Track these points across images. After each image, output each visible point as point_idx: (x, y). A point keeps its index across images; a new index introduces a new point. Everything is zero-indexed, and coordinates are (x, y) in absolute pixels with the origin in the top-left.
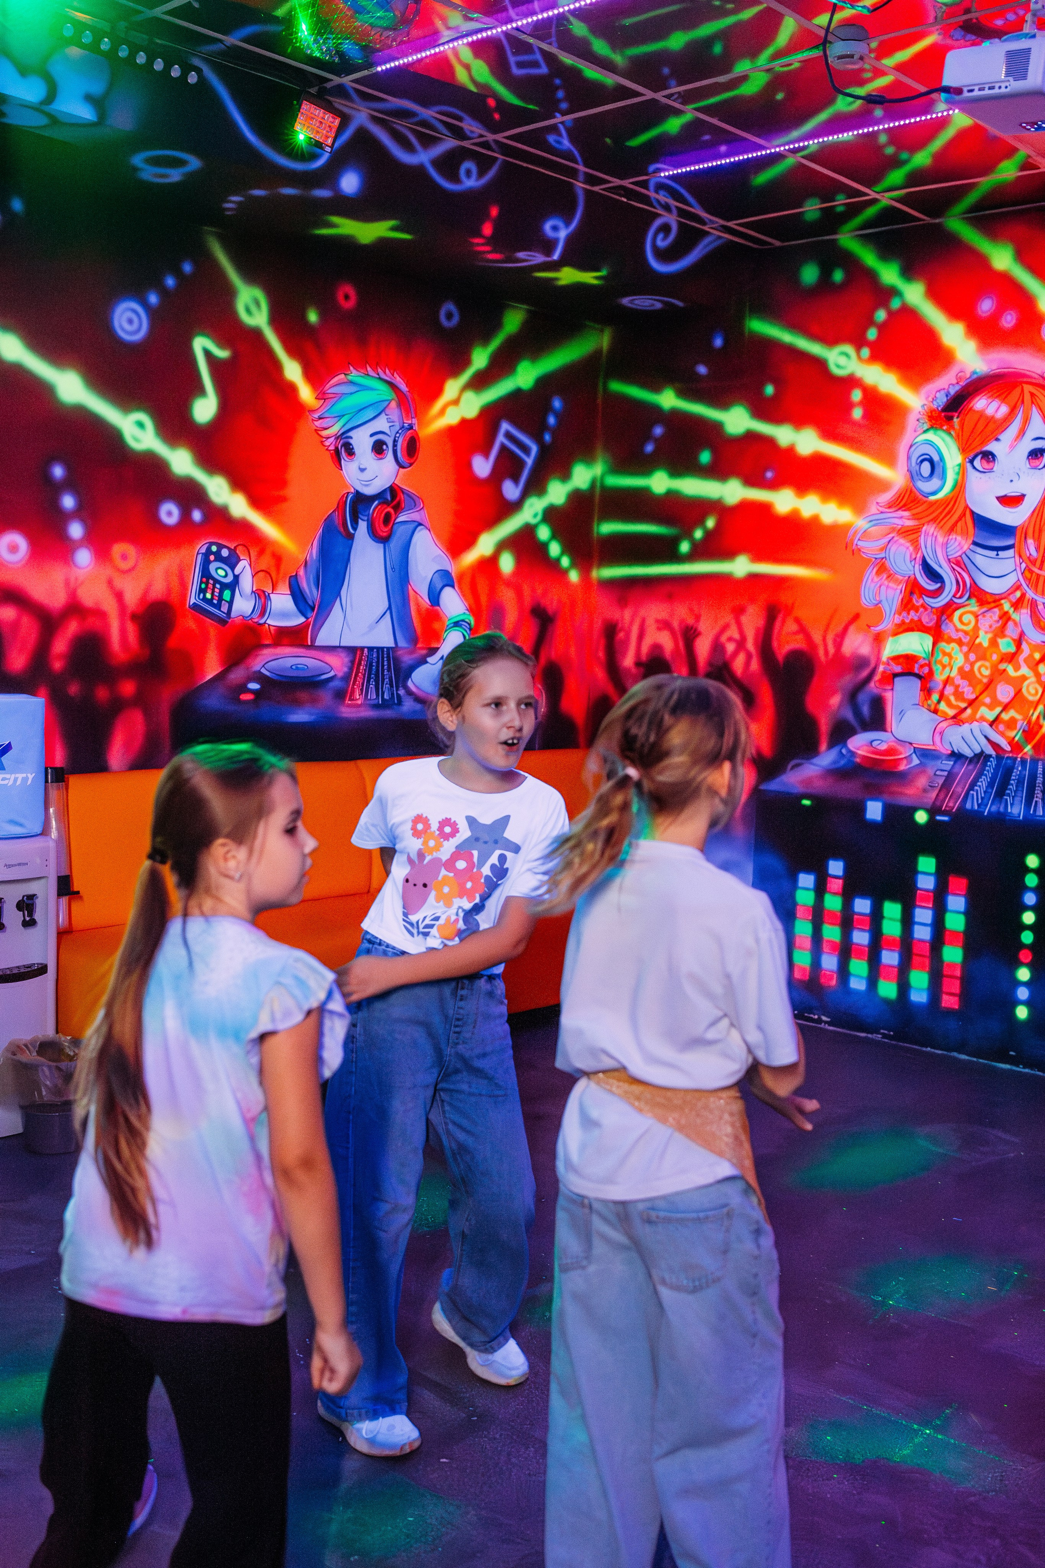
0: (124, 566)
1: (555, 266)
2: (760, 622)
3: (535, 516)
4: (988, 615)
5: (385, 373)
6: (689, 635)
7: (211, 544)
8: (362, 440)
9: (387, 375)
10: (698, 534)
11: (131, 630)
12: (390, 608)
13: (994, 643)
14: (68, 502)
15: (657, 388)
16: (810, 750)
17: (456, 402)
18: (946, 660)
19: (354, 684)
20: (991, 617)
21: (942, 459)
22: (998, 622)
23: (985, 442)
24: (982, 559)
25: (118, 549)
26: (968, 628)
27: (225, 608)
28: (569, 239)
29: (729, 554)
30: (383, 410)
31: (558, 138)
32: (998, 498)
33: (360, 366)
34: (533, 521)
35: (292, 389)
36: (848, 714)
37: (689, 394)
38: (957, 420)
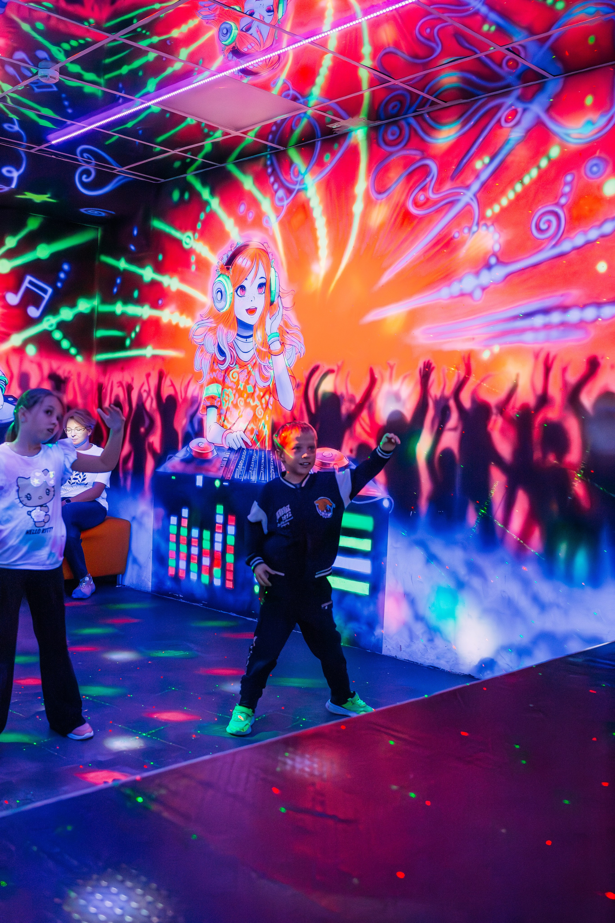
1: (18, 192)
2: (156, 381)
3: (51, 326)
4: (243, 372)
6: (129, 388)
10: (133, 335)
13: (245, 387)
15: (118, 259)
16: (175, 450)
18: (227, 398)
20: (244, 374)
21: (225, 291)
22: (246, 376)
23: (242, 281)
24: (241, 343)
26: (235, 380)
28: (20, 177)
29: (144, 345)
32: (247, 310)
34: (50, 329)
36: (189, 429)
37: (130, 261)
38: (231, 270)
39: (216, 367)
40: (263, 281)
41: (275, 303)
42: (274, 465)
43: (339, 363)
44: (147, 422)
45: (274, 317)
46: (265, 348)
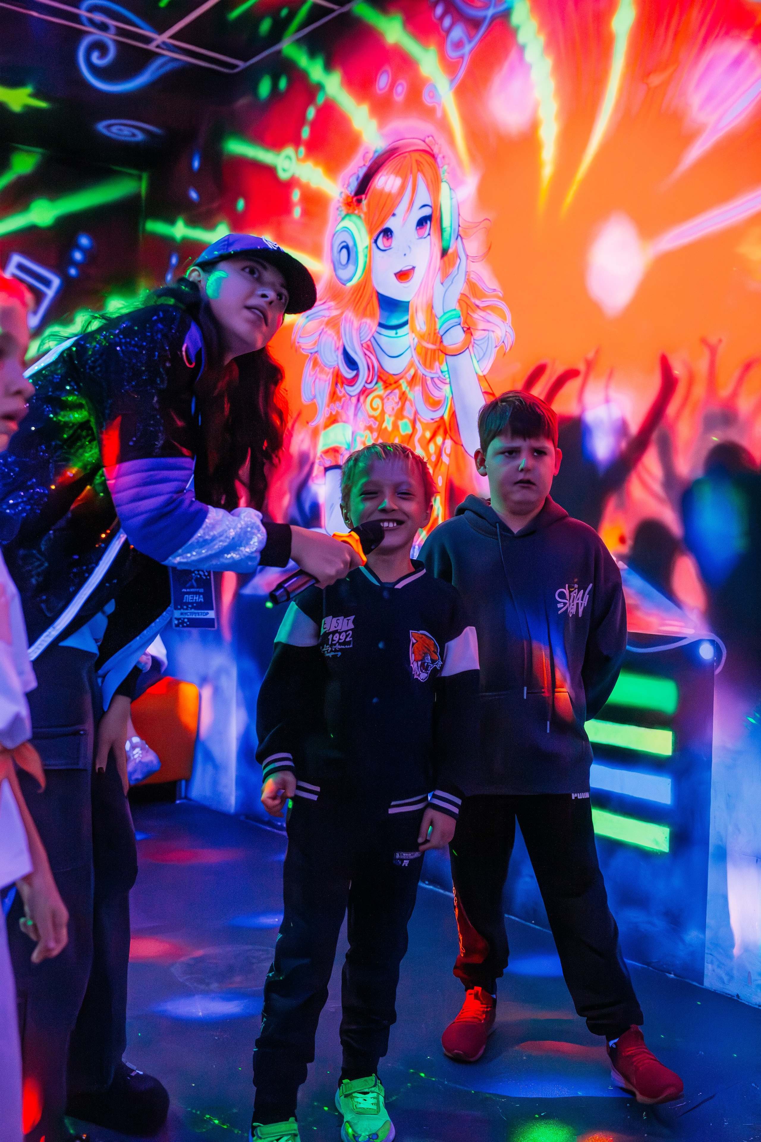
4: (392, 396)
13: (395, 426)
20: (393, 399)
21: (355, 245)
22: (397, 403)
23: (385, 219)
24: (386, 340)
26: (377, 413)
32: (396, 274)
36: (295, 512)
37: (192, 222)
38: (364, 202)
39: (341, 391)
40: (427, 211)
41: (450, 251)
43: (590, 355)
45: (450, 279)
46: (433, 344)
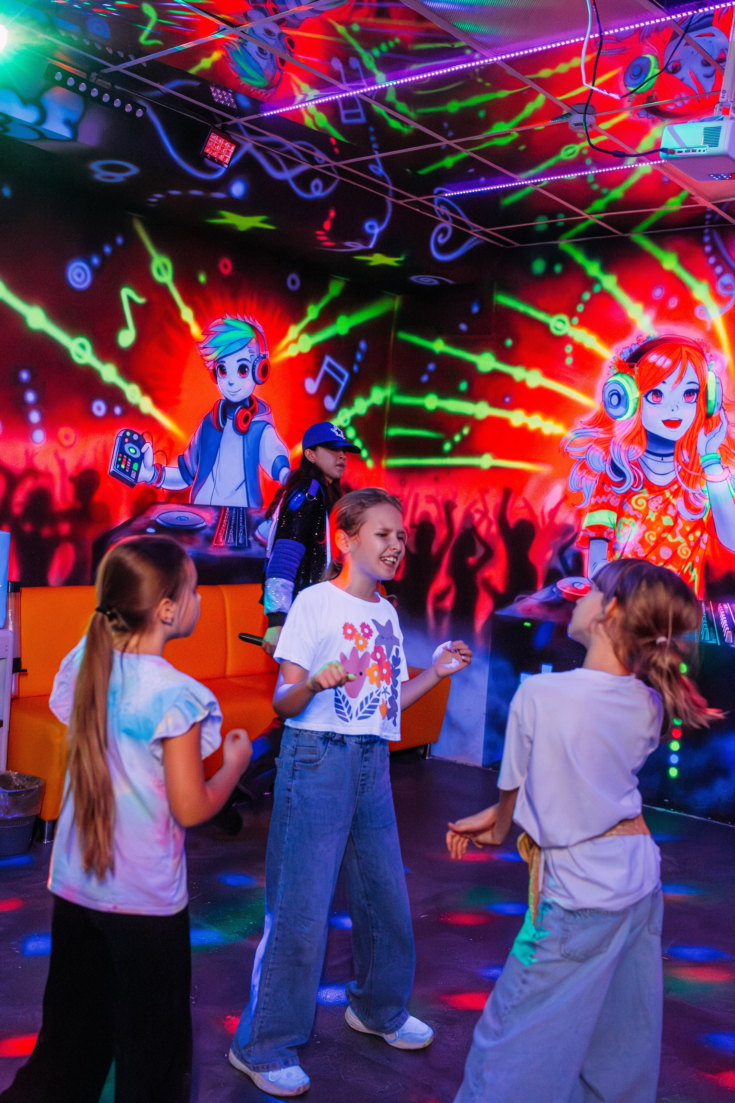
0: (66, 443)
1: (370, 252)
2: (499, 500)
3: (346, 421)
4: (655, 500)
5: (249, 319)
6: (448, 507)
7: (126, 431)
8: (232, 364)
9: (251, 321)
10: (457, 438)
11: (70, 488)
12: (245, 480)
13: (659, 519)
14: (30, 397)
15: (432, 338)
16: (531, 589)
17: (296, 341)
18: (626, 530)
19: (219, 532)
20: (657, 501)
21: (626, 394)
22: (661, 504)
23: (656, 383)
24: (651, 462)
25: (63, 431)
26: (641, 508)
27: (133, 476)
28: (381, 235)
29: (478, 453)
30: (247, 344)
31: (375, 167)
32: (663, 421)
33: (233, 314)
34: (344, 425)
35: (186, 326)
36: (558, 565)
37: (453, 343)
38: (637, 368)
39: (607, 489)
40: (695, 387)
41: (714, 416)
42: (708, 619)
44: (480, 551)
45: (713, 433)
46: (695, 472)
